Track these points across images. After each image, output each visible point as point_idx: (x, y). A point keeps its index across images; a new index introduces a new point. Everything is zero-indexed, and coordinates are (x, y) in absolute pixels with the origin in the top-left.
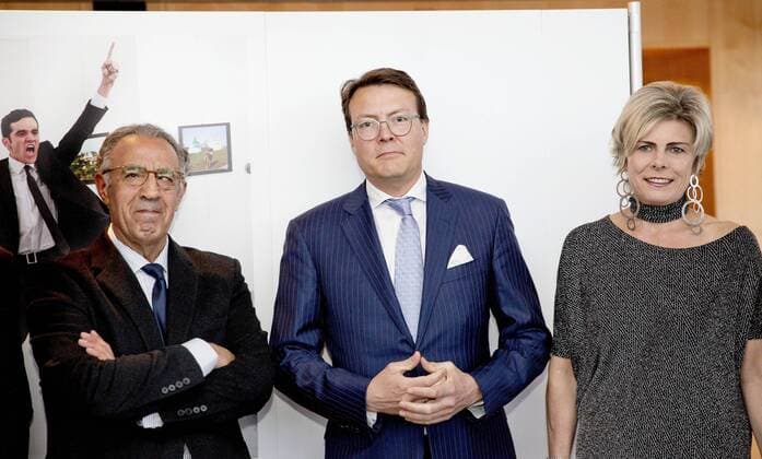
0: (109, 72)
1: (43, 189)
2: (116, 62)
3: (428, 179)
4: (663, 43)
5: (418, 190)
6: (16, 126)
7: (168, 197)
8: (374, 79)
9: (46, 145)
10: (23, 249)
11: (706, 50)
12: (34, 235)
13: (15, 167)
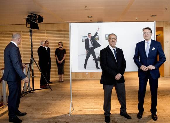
0: (98, 29)
1: (92, 41)
2: (99, 28)
3: (152, 40)
4: (158, 26)
5: (150, 41)
6: (89, 35)
7: (115, 41)
8: (146, 28)
9: (92, 36)
10: (90, 47)
11: (163, 27)
12: (91, 46)
13: (89, 39)
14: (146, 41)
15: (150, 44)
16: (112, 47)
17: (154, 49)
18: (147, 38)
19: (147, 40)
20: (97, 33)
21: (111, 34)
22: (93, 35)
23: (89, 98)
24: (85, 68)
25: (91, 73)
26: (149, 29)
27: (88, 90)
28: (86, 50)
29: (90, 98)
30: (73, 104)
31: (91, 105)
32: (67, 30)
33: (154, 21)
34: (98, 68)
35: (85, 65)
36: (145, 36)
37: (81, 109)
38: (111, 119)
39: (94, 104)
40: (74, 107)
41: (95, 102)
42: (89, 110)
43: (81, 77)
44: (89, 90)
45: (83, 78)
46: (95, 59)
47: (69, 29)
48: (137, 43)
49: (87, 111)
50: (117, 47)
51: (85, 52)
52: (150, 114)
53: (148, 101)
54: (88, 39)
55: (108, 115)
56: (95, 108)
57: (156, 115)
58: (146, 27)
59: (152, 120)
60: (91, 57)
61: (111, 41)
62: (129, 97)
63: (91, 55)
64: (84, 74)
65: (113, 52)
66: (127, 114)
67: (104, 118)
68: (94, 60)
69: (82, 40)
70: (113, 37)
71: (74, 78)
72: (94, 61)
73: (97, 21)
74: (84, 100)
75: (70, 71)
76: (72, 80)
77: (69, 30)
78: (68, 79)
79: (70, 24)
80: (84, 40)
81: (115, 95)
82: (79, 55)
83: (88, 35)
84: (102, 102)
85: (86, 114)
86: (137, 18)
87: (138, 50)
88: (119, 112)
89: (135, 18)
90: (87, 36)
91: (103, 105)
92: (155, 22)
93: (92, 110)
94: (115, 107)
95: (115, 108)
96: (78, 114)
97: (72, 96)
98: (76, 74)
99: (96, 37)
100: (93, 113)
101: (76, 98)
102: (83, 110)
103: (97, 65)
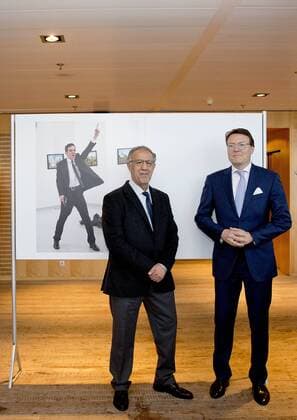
0: (97, 132)
1: (76, 167)
3: (253, 165)
5: (248, 168)
6: (69, 149)
7: (150, 169)
8: (236, 132)
9: (78, 154)
10: (71, 186)
11: (288, 130)
12: (74, 182)
13: (69, 161)
14: (234, 169)
15: (247, 176)
16: (140, 185)
17: (258, 191)
18: (239, 160)
19: (237, 165)
20: (92, 145)
21: (139, 148)
22: (80, 150)
23: (66, 335)
24: (57, 246)
25: (74, 264)
26: (245, 132)
27: (63, 313)
28: (60, 195)
29: (70, 335)
30: (20, 354)
31: (73, 357)
32: (4, 135)
33: (261, 111)
34: (94, 247)
35: (57, 238)
36: (233, 154)
37: (44, 369)
38: (132, 398)
39: (81, 354)
40: (23, 363)
41: (86, 346)
42: (66, 370)
43: (44, 275)
44: (70, 313)
45: (50, 275)
46: (86, 222)
47: (10, 130)
48: (209, 173)
49: (62, 373)
50: (153, 187)
51: (56, 200)
52: (248, 384)
53: (242, 348)
54: (65, 161)
55: (122, 388)
56: (84, 367)
57: (265, 389)
58: (236, 128)
59: (253, 403)
60: (75, 215)
61: (138, 167)
62: (185, 333)
63: (75, 209)
64: (53, 264)
65: (143, 200)
66: (176, 384)
67: (112, 395)
68: (82, 223)
69: (48, 164)
70: (143, 156)
71: (24, 277)
72: (84, 226)
73: (92, 109)
74: (53, 341)
75: (11, 257)
76: (18, 283)
77: (10, 135)
78: (5, 278)
79: (13, 116)
80: (53, 165)
81: (144, 328)
82: (38, 210)
83: (66, 150)
84: (104, 347)
85: (57, 383)
86: (210, 102)
87: (213, 195)
88: (151, 379)
89: (205, 101)
90: (64, 152)
91: (109, 358)
92: (265, 113)
93: (77, 370)
94: (144, 364)
95: (143, 367)
96: (34, 382)
97: (18, 329)
98: (30, 265)
99: (90, 155)
100: (79, 382)
101: (29, 335)
102: (48, 370)
103: (91, 240)
